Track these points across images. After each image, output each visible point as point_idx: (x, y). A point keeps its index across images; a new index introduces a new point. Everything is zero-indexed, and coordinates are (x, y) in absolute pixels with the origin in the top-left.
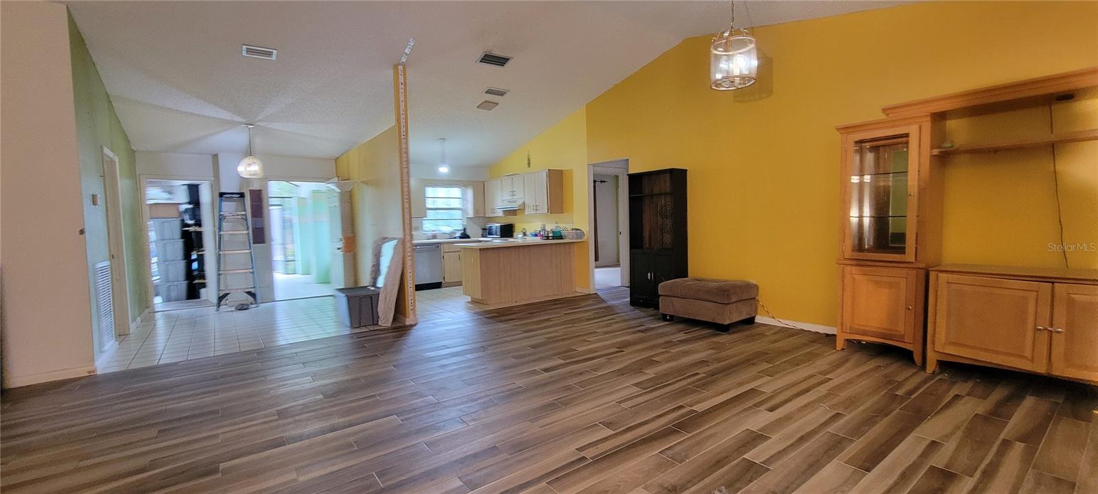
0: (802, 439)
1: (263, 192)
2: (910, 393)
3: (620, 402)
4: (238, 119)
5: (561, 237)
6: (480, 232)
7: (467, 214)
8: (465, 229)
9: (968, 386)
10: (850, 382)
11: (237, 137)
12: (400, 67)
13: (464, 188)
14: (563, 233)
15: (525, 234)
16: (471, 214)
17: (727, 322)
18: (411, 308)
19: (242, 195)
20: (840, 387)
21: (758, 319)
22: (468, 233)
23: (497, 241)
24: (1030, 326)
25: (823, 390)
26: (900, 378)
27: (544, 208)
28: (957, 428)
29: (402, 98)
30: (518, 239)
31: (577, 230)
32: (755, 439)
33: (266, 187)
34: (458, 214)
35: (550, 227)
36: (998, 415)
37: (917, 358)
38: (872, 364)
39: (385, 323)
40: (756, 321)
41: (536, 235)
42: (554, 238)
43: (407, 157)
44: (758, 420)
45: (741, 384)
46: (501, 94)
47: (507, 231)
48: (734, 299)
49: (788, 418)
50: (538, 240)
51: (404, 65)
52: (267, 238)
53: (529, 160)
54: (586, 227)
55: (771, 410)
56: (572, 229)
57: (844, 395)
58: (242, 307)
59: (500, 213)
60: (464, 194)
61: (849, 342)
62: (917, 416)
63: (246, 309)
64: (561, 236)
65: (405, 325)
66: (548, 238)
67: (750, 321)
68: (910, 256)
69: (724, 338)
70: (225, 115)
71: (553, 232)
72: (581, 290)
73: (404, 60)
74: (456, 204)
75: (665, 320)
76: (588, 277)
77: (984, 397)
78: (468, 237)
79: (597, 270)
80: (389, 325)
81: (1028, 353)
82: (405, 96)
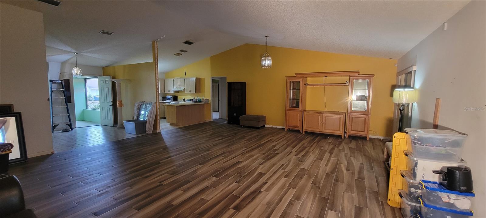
0: (283, 145)
1: (70, 81)
2: (300, 138)
3: (244, 144)
9: (309, 136)
10: (289, 137)
12: (156, 42)
15: (184, 100)
17: (259, 126)
18: (159, 126)
20: (287, 137)
21: (266, 126)
23: (171, 103)
24: (319, 123)
25: (284, 138)
26: (298, 135)
27: (194, 91)
28: (307, 142)
30: (181, 102)
31: (207, 99)
32: (275, 146)
33: (72, 78)
35: (197, 98)
36: (314, 139)
37: (301, 132)
38: (292, 133)
39: (149, 132)
40: (265, 126)
41: (190, 101)
42: (198, 102)
44: (274, 144)
45: (268, 139)
46: (185, 52)
47: (175, 99)
48: (261, 120)
49: (279, 143)
50: (191, 103)
52: (72, 100)
53: (185, 72)
54: (210, 98)
55: (276, 142)
56: (206, 99)
57: (289, 138)
58: (66, 131)
59: (172, 92)
61: (288, 129)
62: (301, 140)
63: (68, 131)
64: (201, 101)
65: (157, 133)
66: (196, 102)
68: (300, 109)
69: (259, 130)
71: (198, 100)
72: (207, 120)
73: (158, 40)
75: (241, 127)
76: (210, 116)
77: (312, 137)
79: (213, 113)
80: (151, 133)
81: (319, 128)
82: (157, 53)
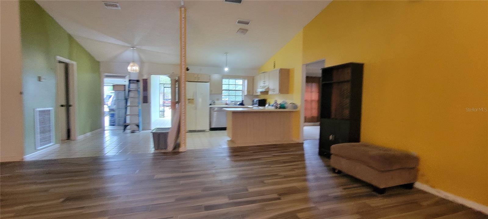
1: (148, 81)
4: (127, 45)
5: (284, 108)
6: (251, 103)
7: (244, 93)
8: (243, 101)
11: (129, 54)
12: (183, 9)
13: (244, 80)
14: (286, 105)
15: (269, 105)
16: (246, 94)
17: (382, 187)
18: (183, 142)
19: (138, 81)
22: (244, 103)
23: (256, 108)
27: (277, 91)
29: (183, 26)
30: (267, 108)
31: (294, 104)
33: (150, 77)
34: (240, 93)
35: (280, 101)
41: (273, 106)
42: (280, 108)
43: (185, 59)
46: (247, 23)
47: (262, 103)
50: (273, 109)
51: (183, 7)
52: (149, 100)
53: (275, 64)
54: (299, 102)
56: (291, 103)
58: (133, 132)
59: (259, 94)
60: (244, 82)
65: (178, 152)
66: (277, 107)
67: (409, 186)
70: (120, 43)
71: (280, 105)
73: (182, 4)
74: (240, 88)
75: (335, 172)
76: (299, 131)
78: (243, 105)
80: (171, 150)
82: (185, 25)
